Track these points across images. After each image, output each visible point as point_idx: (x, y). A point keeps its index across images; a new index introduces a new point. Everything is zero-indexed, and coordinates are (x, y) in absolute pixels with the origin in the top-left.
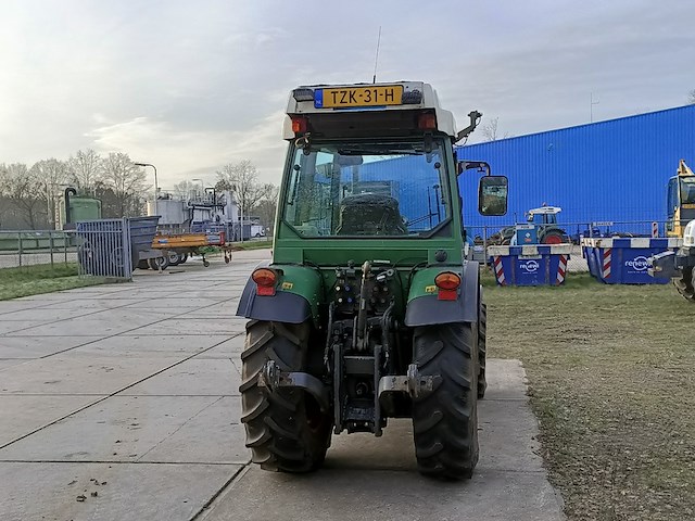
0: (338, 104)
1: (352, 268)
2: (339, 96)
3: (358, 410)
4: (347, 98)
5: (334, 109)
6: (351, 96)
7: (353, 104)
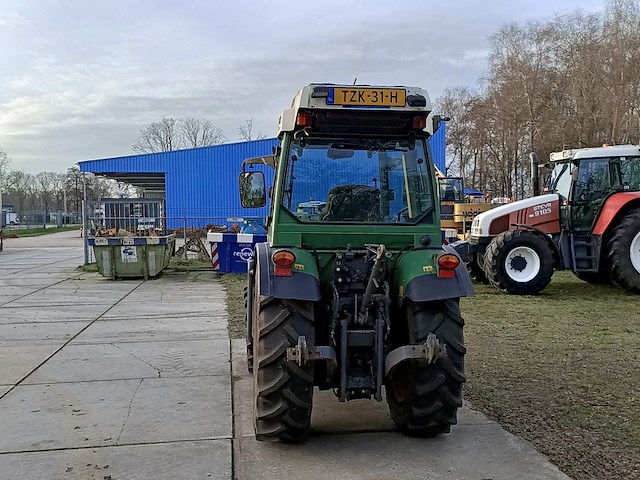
0: (348, 102)
1: (350, 250)
2: (349, 95)
3: (358, 379)
4: (356, 97)
5: (344, 106)
6: (360, 96)
7: (362, 103)
